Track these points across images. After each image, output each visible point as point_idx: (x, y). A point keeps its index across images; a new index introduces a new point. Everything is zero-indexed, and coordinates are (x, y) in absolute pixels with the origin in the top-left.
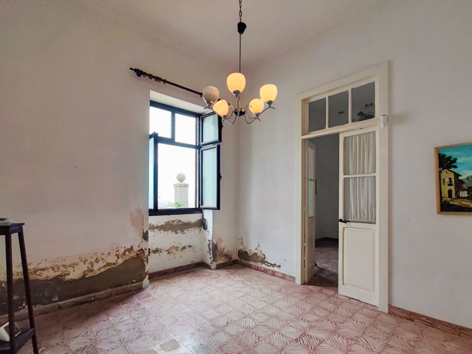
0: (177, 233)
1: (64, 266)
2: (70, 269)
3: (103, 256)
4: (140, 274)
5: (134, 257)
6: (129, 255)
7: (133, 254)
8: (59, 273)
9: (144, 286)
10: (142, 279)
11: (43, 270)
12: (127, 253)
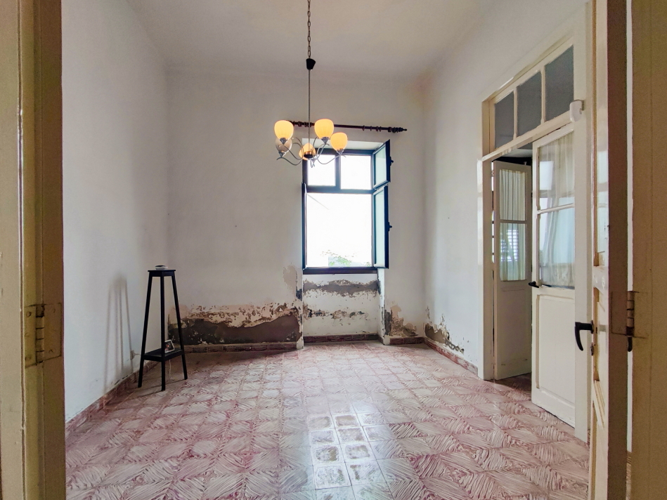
0: (344, 296)
1: (228, 314)
2: (232, 317)
3: (258, 310)
4: (294, 334)
5: (287, 315)
6: (282, 313)
7: (287, 312)
8: (224, 319)
9: (297, 346)
10: (296, 339)
11: (212, 314)
12: (281, 310)
